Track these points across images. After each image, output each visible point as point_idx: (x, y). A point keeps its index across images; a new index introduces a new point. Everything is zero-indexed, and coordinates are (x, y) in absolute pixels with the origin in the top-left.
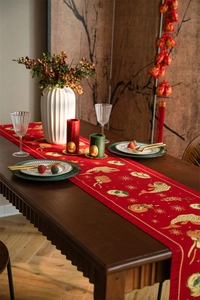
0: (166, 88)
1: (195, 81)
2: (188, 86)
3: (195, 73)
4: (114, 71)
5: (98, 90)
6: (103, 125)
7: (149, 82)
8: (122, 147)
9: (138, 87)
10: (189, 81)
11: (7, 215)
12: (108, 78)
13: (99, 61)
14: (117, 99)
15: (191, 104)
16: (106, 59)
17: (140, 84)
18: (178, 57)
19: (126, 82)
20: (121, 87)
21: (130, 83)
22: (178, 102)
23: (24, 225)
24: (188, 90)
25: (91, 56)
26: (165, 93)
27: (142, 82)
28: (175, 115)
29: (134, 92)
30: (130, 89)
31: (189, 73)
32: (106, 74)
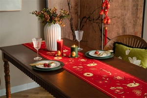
0: (108, 20)
1: (122, 15)
2: (119, 18)
3: (123, 11)
4: (81, 11)
5: (73, 21)
6: (79, 41)
7: (99, 17)
8: (92, 53)
9: (93, 19)
10: (119, 15)
11: (29, 89)
12: (78, 15)
13: (73, 6)
14: (83, 26)
15: (121, 27)
16: (76, 5)
17: (94, 18)
18: (113, 3)
19: (87, 17)
20: (85, 19)
21: (89, 17)
22: (115, 26)
23: (38, 93)
24: (119, 20)
25: (69, 4)
26: (107, 22)
27: (96, 17)
28: (113, 33)
29: (92, 22)
30: (89, 20)
31: (119, 11)
32: (77, 13)
